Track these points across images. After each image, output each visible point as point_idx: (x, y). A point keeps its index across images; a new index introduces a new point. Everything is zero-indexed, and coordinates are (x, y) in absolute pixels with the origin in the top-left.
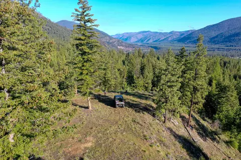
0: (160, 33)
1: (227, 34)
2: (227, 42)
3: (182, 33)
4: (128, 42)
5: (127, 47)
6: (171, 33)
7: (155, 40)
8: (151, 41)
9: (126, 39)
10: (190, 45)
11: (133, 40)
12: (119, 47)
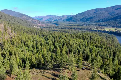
0: (57, 16)
1: (88, 17)
2: (88, 21)
3: (68, 16)
4: (42, 21)
5: (42, 24)
6: (63, 16)
7: (55, 20)
8: (53, 20)
9: (41, 19)
10: (72, 22)
11: (44, 20)
12: (38, 24)
